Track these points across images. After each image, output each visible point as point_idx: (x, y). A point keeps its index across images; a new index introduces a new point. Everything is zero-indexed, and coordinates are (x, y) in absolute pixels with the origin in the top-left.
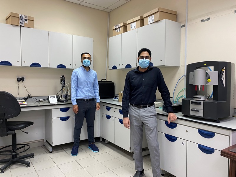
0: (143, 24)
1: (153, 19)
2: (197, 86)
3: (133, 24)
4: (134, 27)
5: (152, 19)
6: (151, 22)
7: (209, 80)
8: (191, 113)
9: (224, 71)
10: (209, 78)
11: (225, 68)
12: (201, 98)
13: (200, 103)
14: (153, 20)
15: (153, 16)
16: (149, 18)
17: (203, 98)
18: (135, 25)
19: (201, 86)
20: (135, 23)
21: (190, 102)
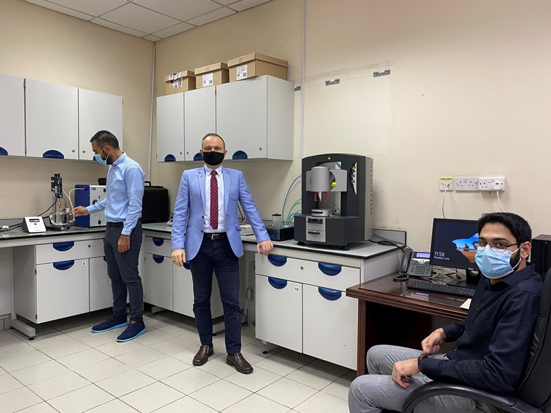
0: (226, 79)
1: (246, 71)
2: (317, 193)
3: (207, 75)
4: (211, 82)
5: (244, 72)
6: (242, 77)
7: (334, 183)
8: (309, 238)
9: (355, 170)
10: (334, 181)
11: (356, 165)
12: (322, 213)
13: (321, 220)
14: (245, 75)
15: (246, 66)
16: (238, 70)
17: (325, 213)
18: (212, 79)
19: (323, 193)
20: (212, 74)
21: (307, 220)
